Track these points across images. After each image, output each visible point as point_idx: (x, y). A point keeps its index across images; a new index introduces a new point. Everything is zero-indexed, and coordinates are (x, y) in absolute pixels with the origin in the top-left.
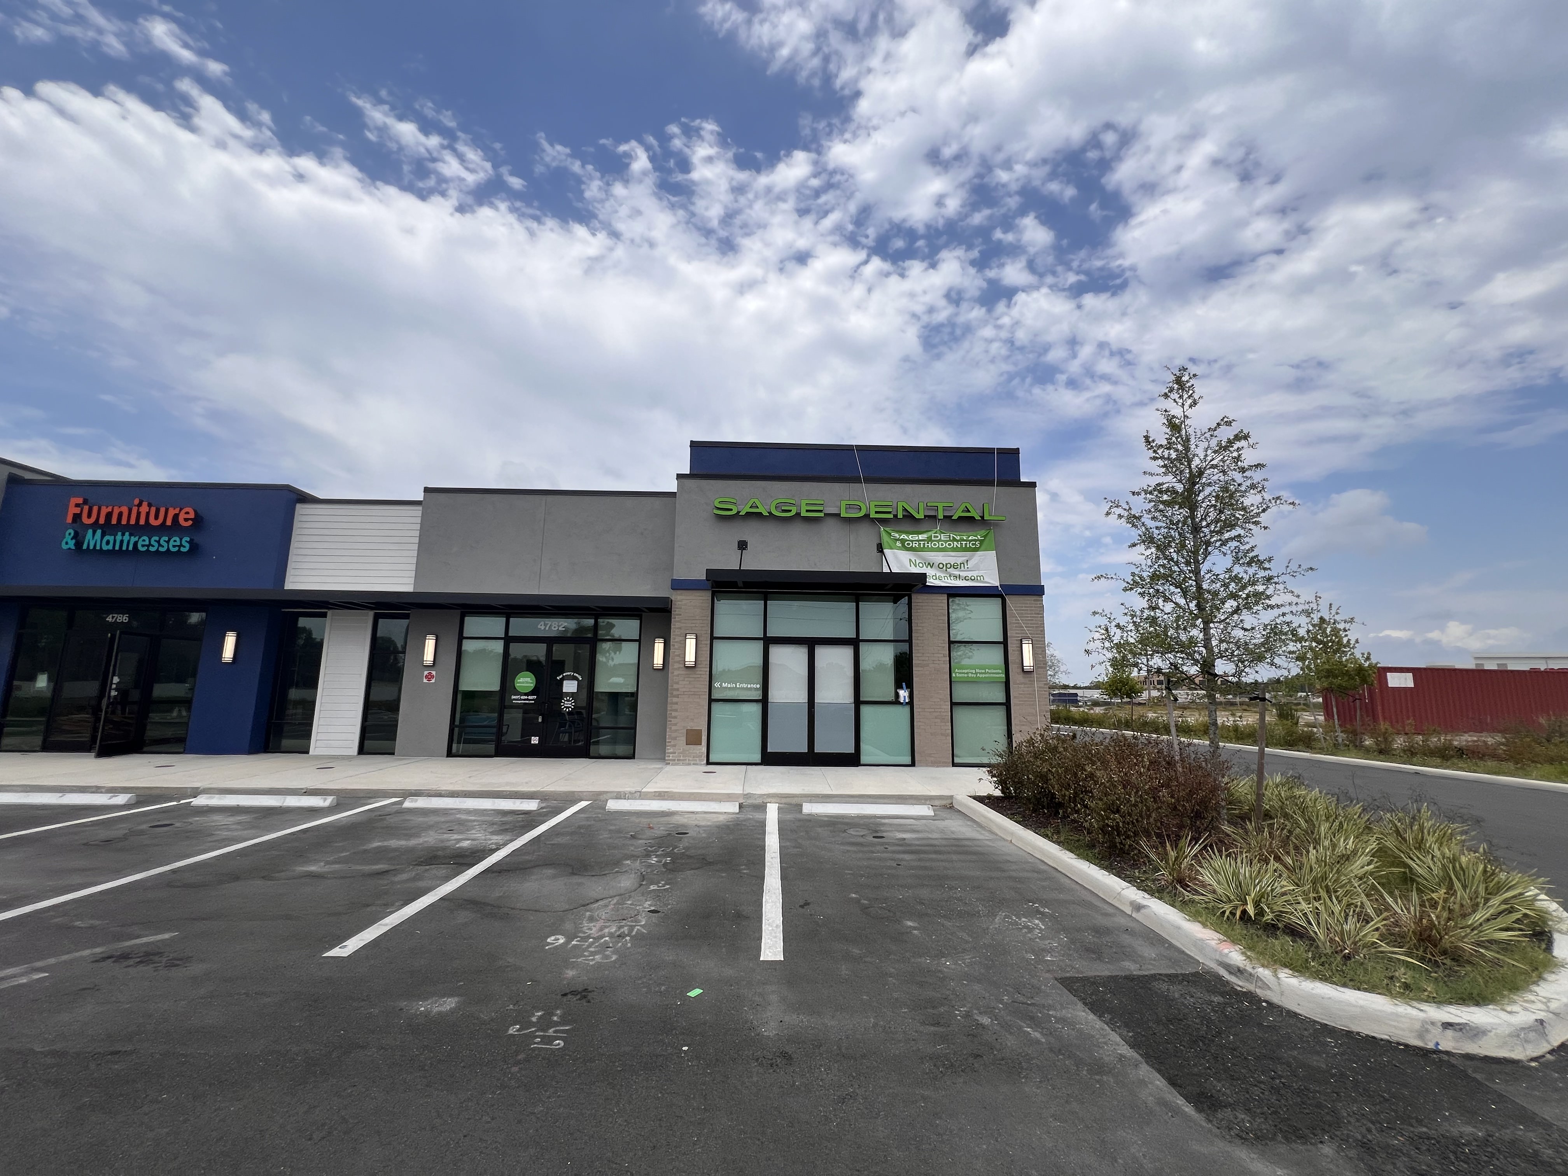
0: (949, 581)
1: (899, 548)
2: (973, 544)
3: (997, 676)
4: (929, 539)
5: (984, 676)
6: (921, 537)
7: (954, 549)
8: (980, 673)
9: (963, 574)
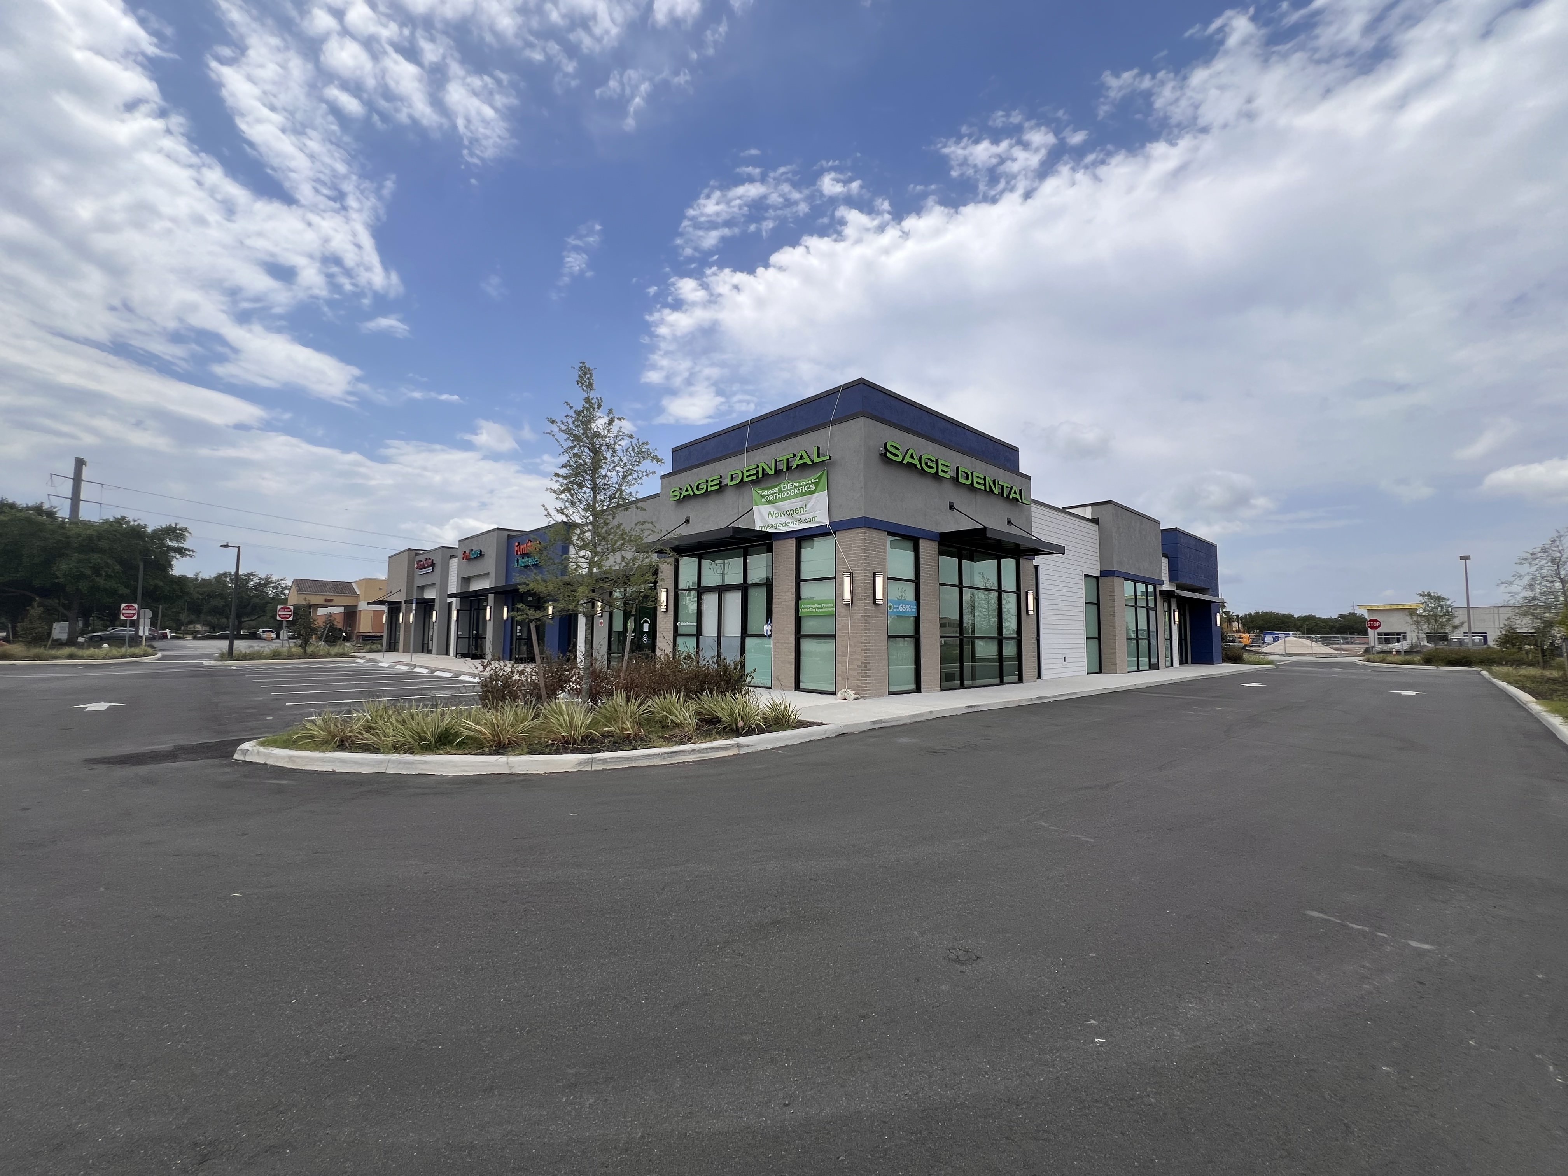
0: (794, 526)
1: (763, 504)
2: (808, 488)
3: (830, 609)
4: (780, 491)
5: (820, 610)
6: (772, 491)
7: (796, 496)
8: (818, 608)
9: (803, 517)
